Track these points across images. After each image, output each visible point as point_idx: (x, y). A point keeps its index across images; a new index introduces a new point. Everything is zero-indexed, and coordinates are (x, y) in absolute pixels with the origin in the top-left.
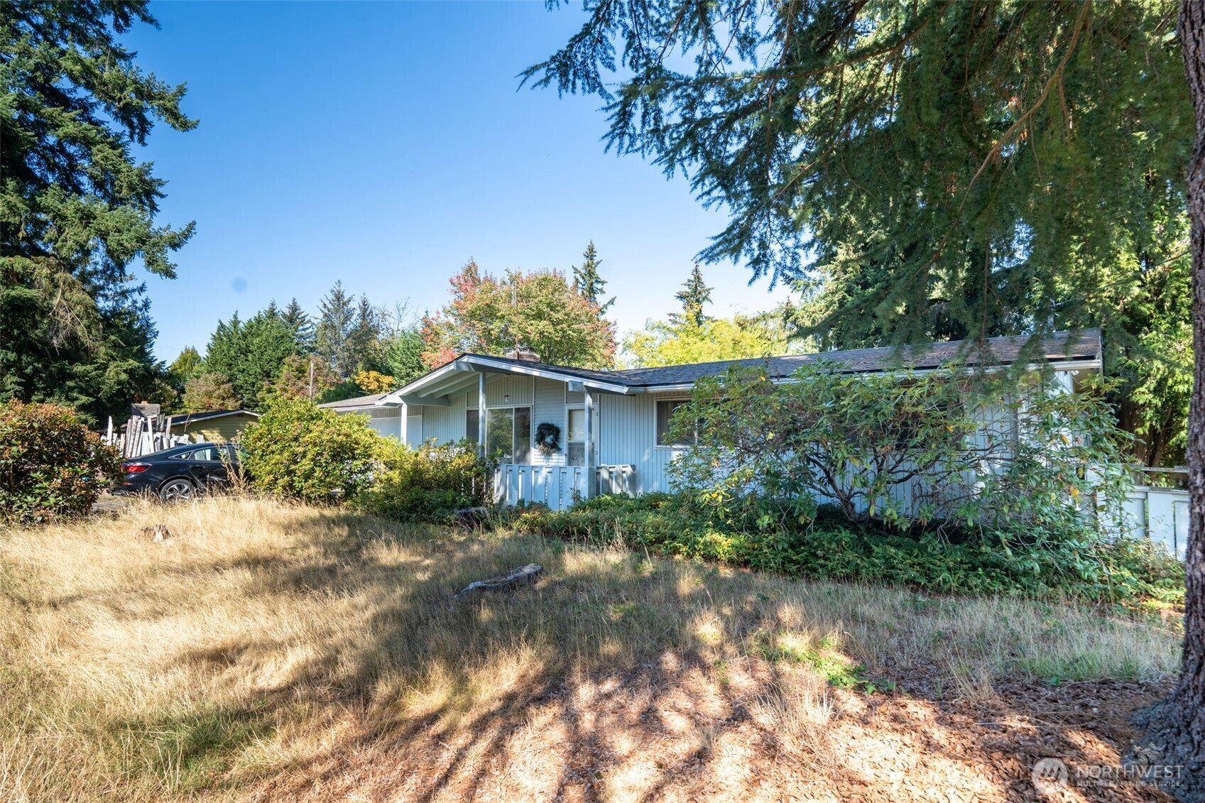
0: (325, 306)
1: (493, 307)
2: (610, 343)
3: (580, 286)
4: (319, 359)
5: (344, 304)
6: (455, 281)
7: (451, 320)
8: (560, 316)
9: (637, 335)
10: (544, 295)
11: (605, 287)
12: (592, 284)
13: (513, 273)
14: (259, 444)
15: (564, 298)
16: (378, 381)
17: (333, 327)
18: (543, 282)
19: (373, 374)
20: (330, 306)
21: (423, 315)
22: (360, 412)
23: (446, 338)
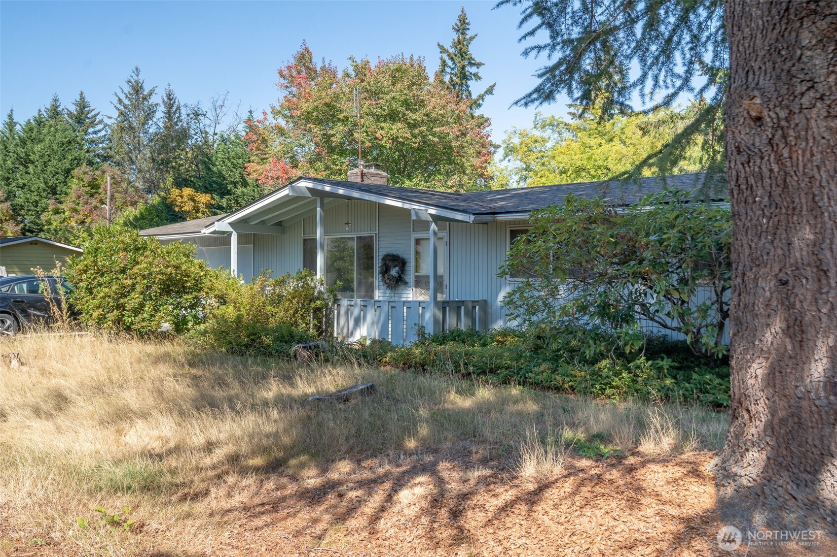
0: (120, 101)
1: (334, 107)
2: (485, 149)
3: (448, 70)
4: (116, 170)
5: (145, 99)
6: (286, 72)
7: (282, 122)
8: (417, 116)
9: (523, 135)
10: (399, 91)
11: (481, 71)
12: (463, 68)
13: (359, 62)
14: (84, 276)
15: (423, 95)
16: (193, 200)
17: (131, 128)
18: (397, 73)
19: (187, 191)
20: (127, 102)
21: (245, 116)
22: (186, 241)
23: (276, 145)
